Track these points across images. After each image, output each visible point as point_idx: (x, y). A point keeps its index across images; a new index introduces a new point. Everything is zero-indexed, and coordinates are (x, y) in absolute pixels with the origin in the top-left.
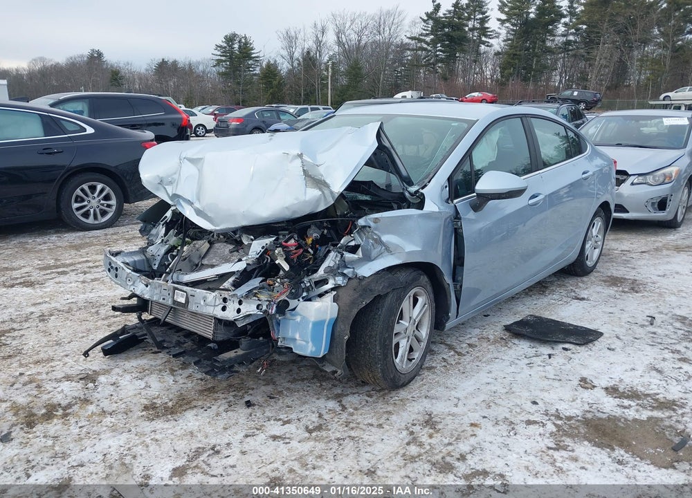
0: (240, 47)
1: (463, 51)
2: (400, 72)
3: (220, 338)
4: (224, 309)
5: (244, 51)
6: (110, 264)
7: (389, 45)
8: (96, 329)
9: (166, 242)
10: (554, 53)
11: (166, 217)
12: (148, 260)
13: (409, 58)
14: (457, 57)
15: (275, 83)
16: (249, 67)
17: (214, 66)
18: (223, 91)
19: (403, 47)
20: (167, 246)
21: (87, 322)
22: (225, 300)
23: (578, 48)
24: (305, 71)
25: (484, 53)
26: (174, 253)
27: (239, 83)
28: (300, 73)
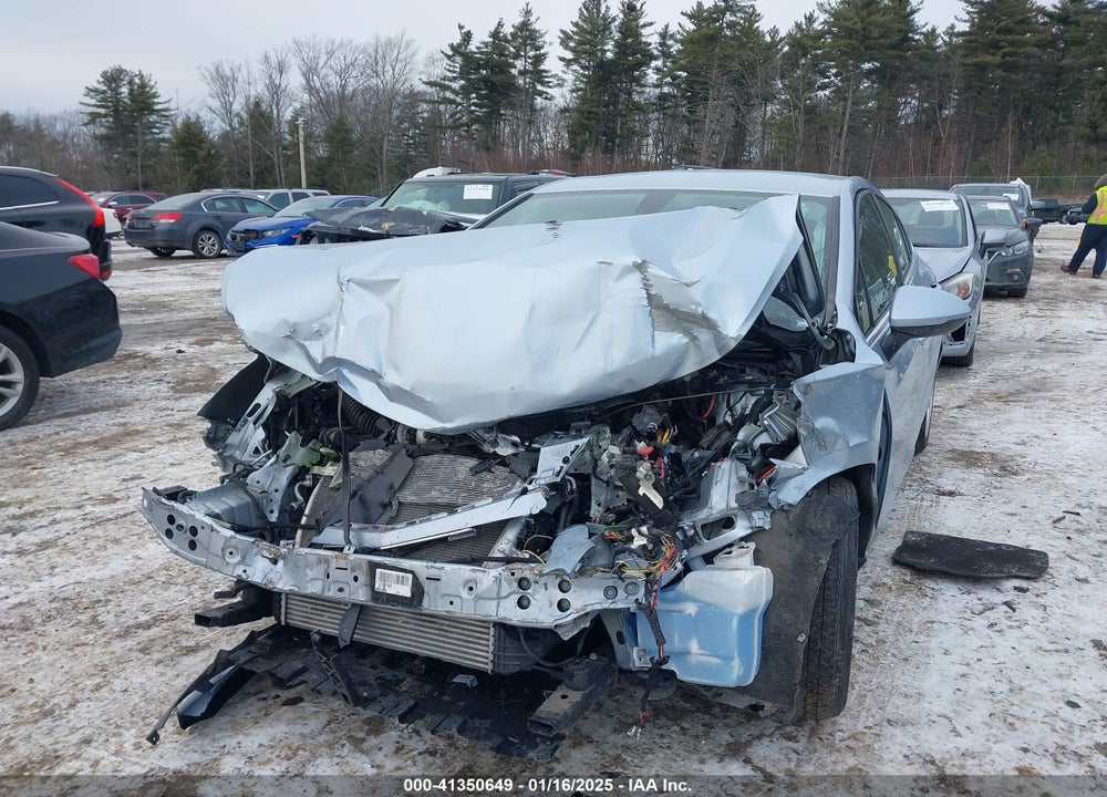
0: (131, 91)
1: (512, 106)
2: (412, 138)
3: (511, 667)
4: (523, 603)
5: (141, 98)
6: (171, 520)
7: (393, 93)
8: (119, 663)
9: (285, 461)
10: (644, 111)
11: (258, 405)
12: (256, 504)
13: (425, 115)
14: (502, 115)
15: (201, 153)
16: (151, 125)
17: (85, 125)
18: (105, 168)
19: (414, 98)
20: (290, 469)
21: (88, 649)
22: (523, 583)
23: (677, 106)
24: (253, 135)
25: (542, 109)
26: (308, 483)
27: (134, 155)
28: (245, 137)
